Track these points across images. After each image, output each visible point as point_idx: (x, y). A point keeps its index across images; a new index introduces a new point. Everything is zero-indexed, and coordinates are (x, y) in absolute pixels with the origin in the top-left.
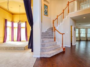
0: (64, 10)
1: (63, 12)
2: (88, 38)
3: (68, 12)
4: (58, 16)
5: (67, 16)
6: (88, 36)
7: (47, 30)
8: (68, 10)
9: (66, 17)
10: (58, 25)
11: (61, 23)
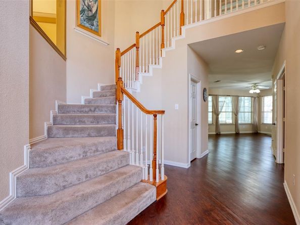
0: (164, 13)
1: (163, 19)
2: (240, 127)
3: (182, 23)
4: (139, 36)
5: (179, 38)
6: (239, 122)
7: (94, 94)
8: (182, 15)
9: (173, 40)
10: (141, 75)
11: (151, 67)
